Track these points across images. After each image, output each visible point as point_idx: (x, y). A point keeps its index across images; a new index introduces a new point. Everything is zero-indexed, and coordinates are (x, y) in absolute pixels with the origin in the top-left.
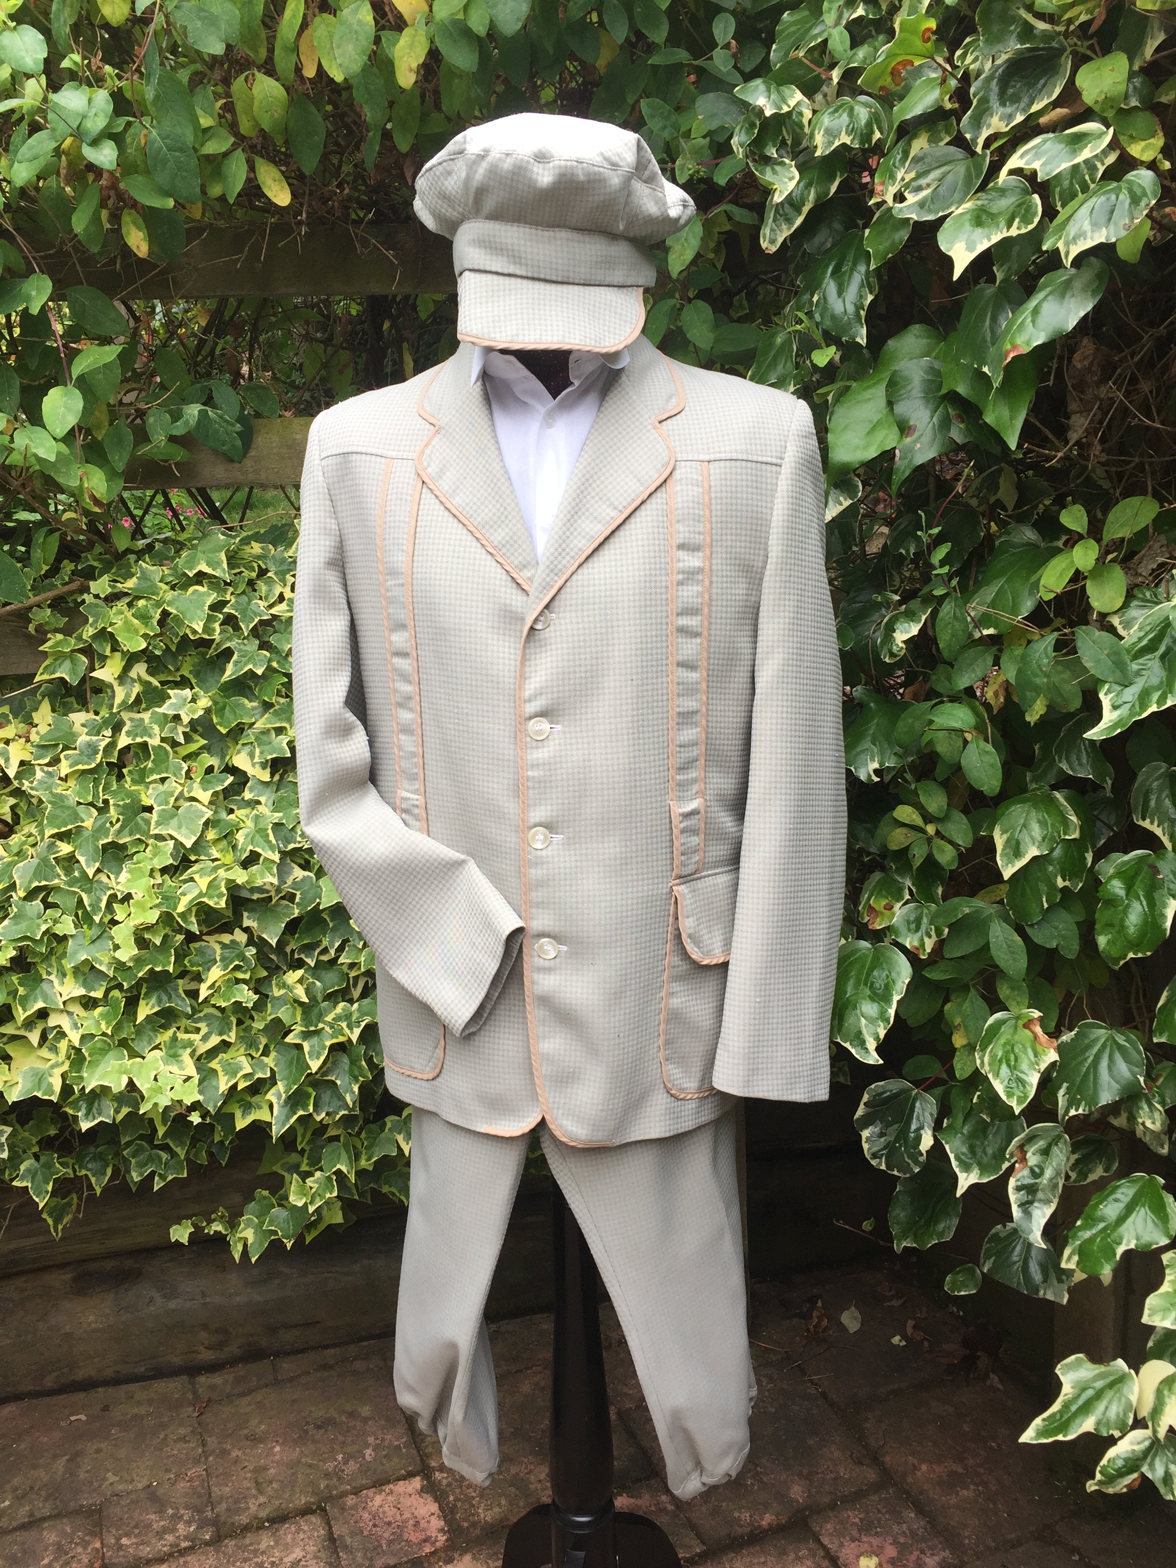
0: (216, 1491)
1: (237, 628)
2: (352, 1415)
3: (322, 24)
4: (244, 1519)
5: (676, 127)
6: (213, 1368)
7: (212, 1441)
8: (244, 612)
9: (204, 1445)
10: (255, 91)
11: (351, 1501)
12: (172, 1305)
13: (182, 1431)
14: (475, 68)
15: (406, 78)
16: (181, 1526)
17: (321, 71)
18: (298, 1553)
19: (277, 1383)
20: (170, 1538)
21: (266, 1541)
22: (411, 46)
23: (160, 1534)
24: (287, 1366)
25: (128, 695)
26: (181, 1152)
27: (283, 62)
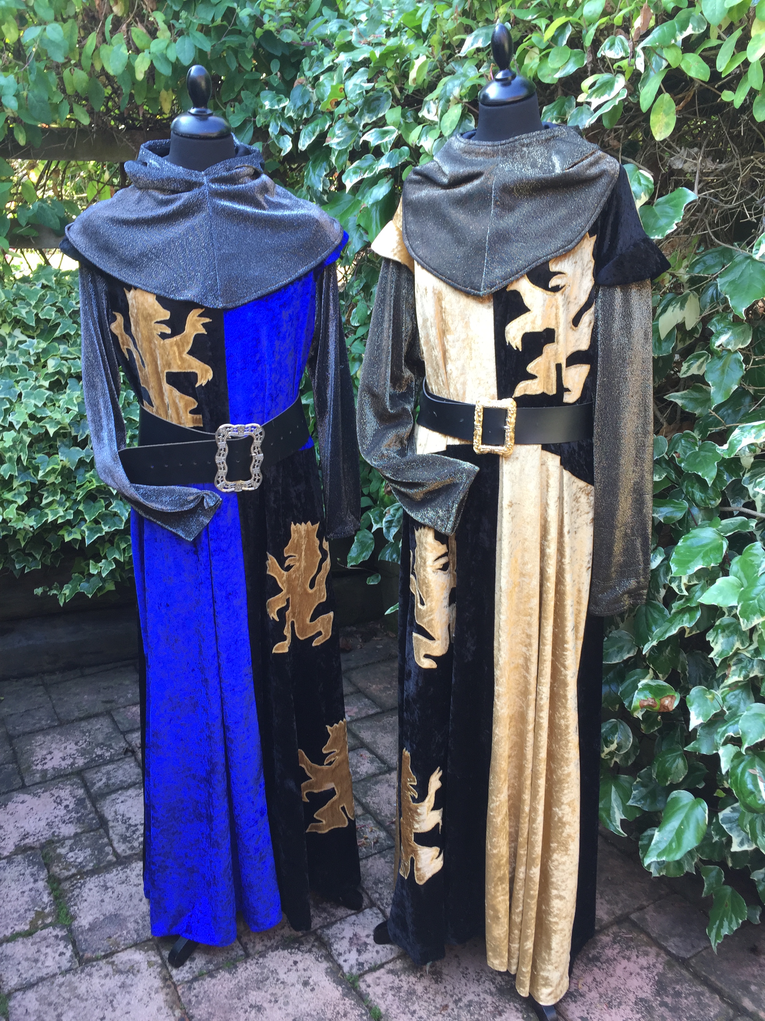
0: (58, 711)
1: (63, 313)
2: (121, 684)
3: (105, 50)
4: (73, 718)
5: (257, 103)
6: (52, 672)
7: (53, 696)
8: (65, 306)
9: (50, 697)
10: (74, 76)
11: (122, 710)
12: (30, 642)
13: (39, 694)
14: (170, 74)
15: (140, 76)
16: (43, 722)
17: (103, 69)
18: (98, 726)
19: (83, 676)
20: (38, 725)
21: (83, 724)
22: (142, 62)
23: (35, 724)
24: (87, 671)
25: (13, 343)
26: (38, 557)
27: (86, 63)
